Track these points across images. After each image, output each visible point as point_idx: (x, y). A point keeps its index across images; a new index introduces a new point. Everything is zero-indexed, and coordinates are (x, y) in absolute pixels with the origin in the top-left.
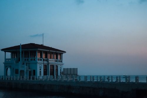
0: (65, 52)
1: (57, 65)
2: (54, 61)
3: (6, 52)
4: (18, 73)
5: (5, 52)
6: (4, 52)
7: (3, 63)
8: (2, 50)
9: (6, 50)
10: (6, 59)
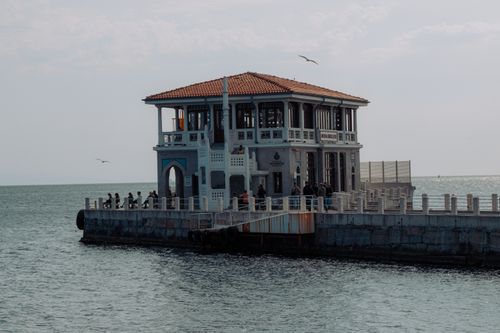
0: (365, 102)
1: (344, 151)
2: (335, 137)
3: (163, 109)
4: (223, 186)
5: (159, 107)
6: (156, 109)
7: (154, 149)
8: (148, 100)
9: (159, 101)
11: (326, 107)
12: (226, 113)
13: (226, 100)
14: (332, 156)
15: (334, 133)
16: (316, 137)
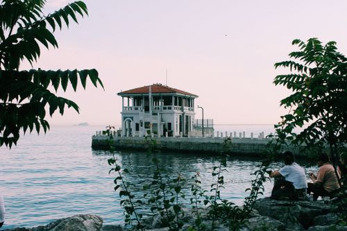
0: (198, 96)
1: (190, 115)
5: (123, 97)
7: (121, 113)
8: (118, 94)
9: (123, 94)
10: (123, 107)
11: (185, 98)
12: (150, 100)
13: (150, 95)
14: (187, 117)
15: (188, 108)
16: (182, 109)
